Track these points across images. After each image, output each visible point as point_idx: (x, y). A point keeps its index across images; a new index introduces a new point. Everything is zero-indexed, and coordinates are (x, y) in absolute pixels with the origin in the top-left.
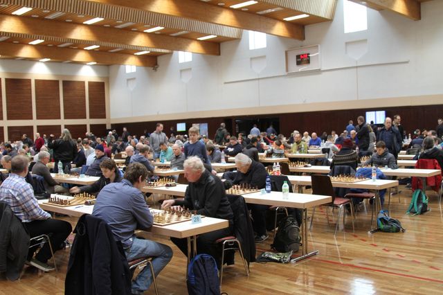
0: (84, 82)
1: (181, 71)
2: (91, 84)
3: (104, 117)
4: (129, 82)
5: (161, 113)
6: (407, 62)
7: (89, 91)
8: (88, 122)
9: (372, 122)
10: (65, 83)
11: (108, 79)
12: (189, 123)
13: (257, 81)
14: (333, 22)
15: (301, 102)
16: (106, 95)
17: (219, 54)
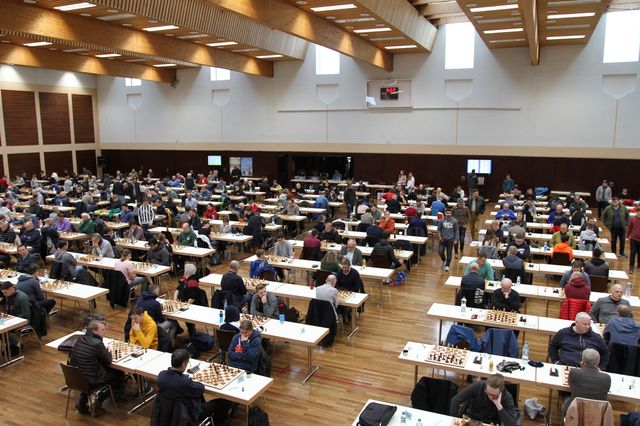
0: (66, 95)
1: (213, 91)
2: (75, 97)
3: (92, 140)
4: (131, 98)
5: (181, 141)
6: (518, 110)
7: (73, 107)
8: (73, 147)
9: (473, 171)
10: (42, 95)
11: (95, 90)
12: (225, 155)
13: (325, 113)
14: (432, 55)
15: (384, 142)
16: (94, 112)
17: (272, 76)
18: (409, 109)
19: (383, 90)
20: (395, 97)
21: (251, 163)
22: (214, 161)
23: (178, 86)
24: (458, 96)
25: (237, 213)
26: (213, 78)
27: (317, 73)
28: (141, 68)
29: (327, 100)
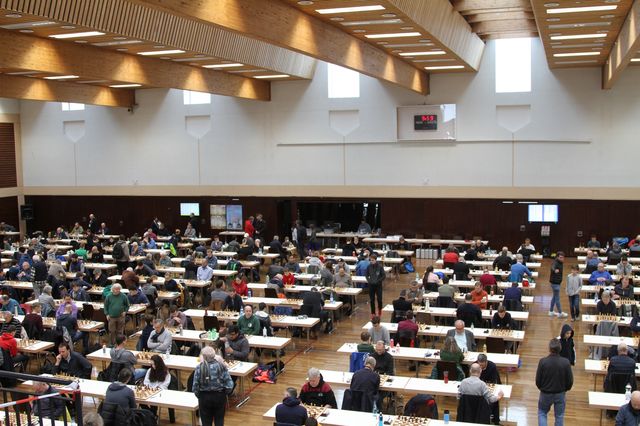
1: (186, 117)
4: (68, 127)
5: (140, 184)
6: (588, 143)
12: (205, 203)
13: (341, 147)
14: (478, 75)
16: (16, 145)
17: (269, 99)
18: (452, 143)
19: (417, 118)
20: (433, 127)
21: (240, 212)
22: (190, 209)
23: (137, 111)
24: (515, 126)
25: (275, 286)
26: (186, 102)
27: (330, 96)
28: (94, 89)
29: (344, 130)
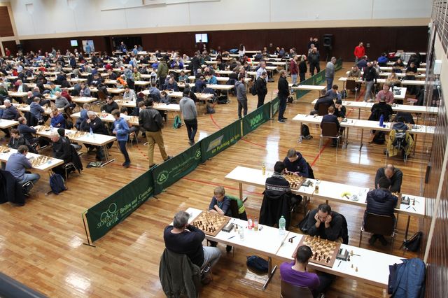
3: (12, 35)
4: (28, 7)
11: (9, 3)
12: (80, 40)
13: (123, 11)
15: (155, 26)
16: (10, 17)
18: (164, 5)
21: (92, 43)
22: (74, 43)
